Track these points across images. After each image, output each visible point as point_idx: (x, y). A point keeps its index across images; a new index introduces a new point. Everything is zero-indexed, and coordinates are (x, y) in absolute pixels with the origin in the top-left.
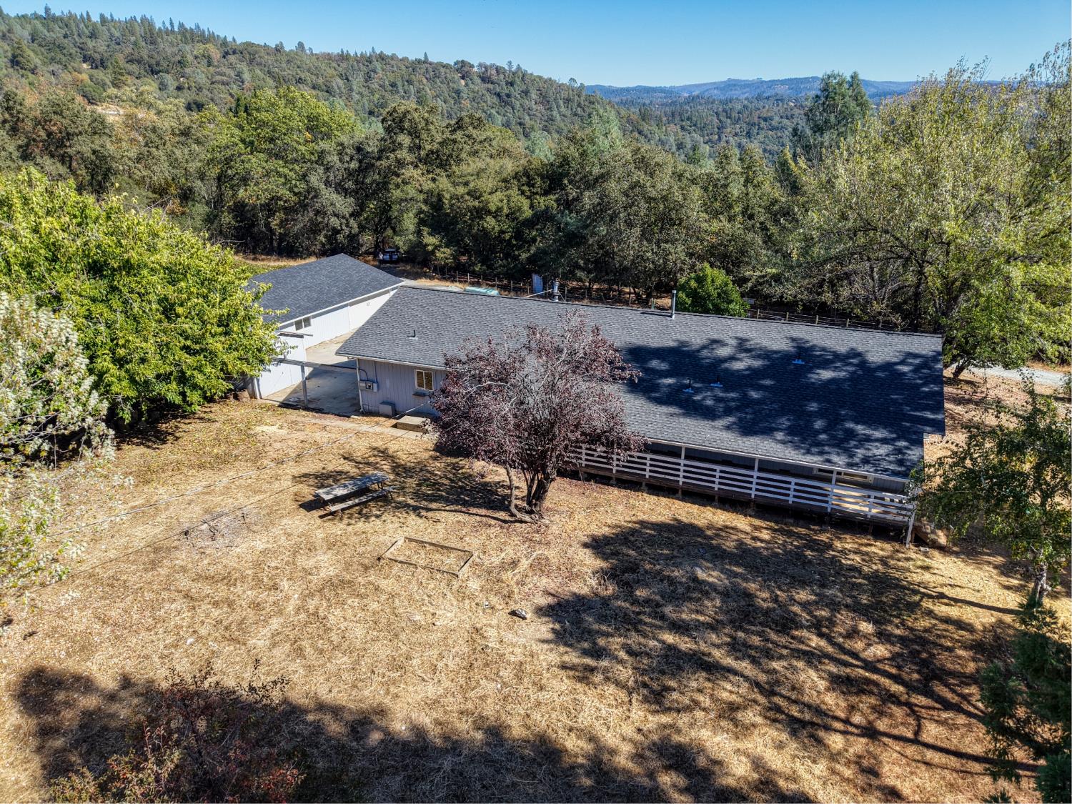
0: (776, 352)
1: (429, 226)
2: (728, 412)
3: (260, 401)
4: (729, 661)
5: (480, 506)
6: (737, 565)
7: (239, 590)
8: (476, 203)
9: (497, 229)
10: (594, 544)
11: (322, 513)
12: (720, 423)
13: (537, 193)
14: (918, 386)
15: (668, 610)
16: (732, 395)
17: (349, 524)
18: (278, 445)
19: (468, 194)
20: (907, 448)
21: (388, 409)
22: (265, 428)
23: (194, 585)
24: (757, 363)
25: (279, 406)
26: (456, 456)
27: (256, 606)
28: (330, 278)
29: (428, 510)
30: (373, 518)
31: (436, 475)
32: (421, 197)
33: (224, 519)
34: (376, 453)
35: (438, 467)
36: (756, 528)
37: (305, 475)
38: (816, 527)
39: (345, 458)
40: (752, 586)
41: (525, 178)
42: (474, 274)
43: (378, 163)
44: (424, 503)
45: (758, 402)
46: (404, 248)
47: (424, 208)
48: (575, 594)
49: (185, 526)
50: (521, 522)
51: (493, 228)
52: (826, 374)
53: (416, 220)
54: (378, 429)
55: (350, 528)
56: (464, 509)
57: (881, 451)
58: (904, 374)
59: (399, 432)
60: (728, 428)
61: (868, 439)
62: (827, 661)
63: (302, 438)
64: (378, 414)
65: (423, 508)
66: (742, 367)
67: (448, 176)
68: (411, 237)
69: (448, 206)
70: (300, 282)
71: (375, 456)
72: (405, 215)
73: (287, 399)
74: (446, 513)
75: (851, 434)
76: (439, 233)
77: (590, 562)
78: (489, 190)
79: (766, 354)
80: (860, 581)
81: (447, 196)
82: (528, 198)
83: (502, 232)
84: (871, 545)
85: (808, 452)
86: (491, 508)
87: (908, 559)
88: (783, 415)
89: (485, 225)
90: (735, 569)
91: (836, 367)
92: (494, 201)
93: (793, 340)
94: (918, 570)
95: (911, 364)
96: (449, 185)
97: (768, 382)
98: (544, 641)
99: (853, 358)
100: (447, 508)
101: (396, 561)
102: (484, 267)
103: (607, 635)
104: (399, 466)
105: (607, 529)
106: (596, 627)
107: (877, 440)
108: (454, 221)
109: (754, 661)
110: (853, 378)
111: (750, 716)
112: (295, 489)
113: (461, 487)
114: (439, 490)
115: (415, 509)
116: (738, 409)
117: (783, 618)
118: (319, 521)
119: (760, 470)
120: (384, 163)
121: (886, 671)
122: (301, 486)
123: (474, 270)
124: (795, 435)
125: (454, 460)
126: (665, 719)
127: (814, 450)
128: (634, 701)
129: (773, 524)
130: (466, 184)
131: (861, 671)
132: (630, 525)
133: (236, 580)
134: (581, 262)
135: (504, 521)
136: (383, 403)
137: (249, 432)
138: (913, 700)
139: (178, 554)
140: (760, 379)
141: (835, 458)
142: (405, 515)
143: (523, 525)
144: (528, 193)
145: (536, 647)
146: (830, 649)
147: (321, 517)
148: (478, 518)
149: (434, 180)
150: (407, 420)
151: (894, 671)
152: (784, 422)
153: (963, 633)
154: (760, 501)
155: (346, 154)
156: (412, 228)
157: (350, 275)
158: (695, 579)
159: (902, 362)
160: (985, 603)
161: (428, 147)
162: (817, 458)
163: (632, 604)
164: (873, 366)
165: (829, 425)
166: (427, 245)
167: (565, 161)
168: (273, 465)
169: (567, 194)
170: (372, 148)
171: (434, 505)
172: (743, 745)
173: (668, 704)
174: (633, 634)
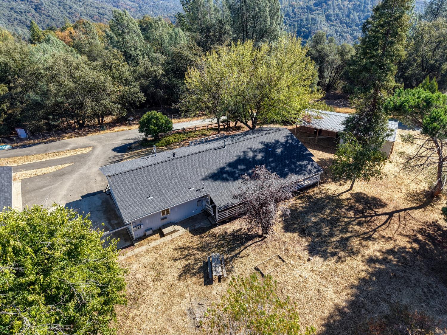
0: (262, 149)
4: (346, 236)
5: (247, 242)
10: (286, 230)
15: (323, 233)
20: (313, 163)
21: (151, 232)
24: (262, 154)
29: (239, 253)
30: (233, 269)
31: (215, 242)
34: (180, 250)
36: (296, 201)
37: (180, 276)
39: (176, 260)
40: (321, 216)
44: (233, 253)
45: (276, 167)
48: (307, 245)
50: (266, 237)
52: (279, 150)
54: (159, 242)
56: (246, 246)
57: (310, 167)
58: (291, 143)
61: (305, 165)
62: (352, 222)
64: (145, 237)
65: (237, 254)
66: (261, 157)
71: (182, 251)
75: (301, 166)
77: (295, 235)
79: (261, 151)
80: (327, 200)
86: (250, 240)
87: (323, 189)
90: (313, 214)
91: (278, 147)
94: (328, 191)
95: (290, 139)
97: (271, 159)
98: (324, 261)
99: (278, 143)
100: (241, 249)
101: (269, 273)
103: (327, 249)
105: (281, 224)
106: (323, 249)
107: (307, 164)
109: (348, 232)
112: (190, 283)
113: (230, 240)
114: (227, 246)
115: (236, 256)
117: (335, 219)
118: (222, 284)
121: (358, 217)
122: (188, 280)
125: (207, 234)
135: (261, 241)
140: (269, 159)
141: (305, 174)
142: (238, 260)
143: (268, 238)
145: (325, 263)
148: (253, 245)
153: (351, 200)
159: (288, 139)
160: (344, 191)
163: (317, 238)
165: (295, 165)
172: (372, 249)
173: (356, 252)
174: (329, 244)
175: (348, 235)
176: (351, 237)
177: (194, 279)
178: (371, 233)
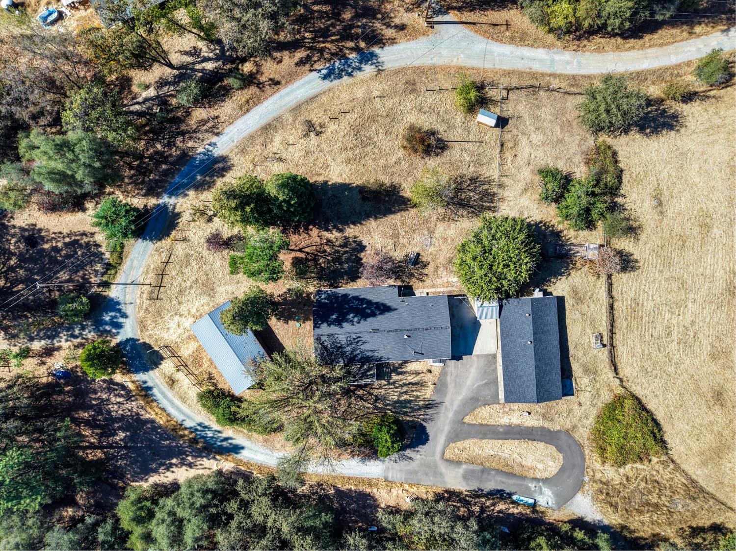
4: (339, 248)
15: (349, 255)
103: (355, 246)
106: (358, 247)
109: (336, 250)
111: (334, 240)
126: (344, 235)
128: (348, 236)
131: (323, 255)
145: (364, 239)
146: (327, 257)
151: (319, 257)
163: (355, 254)
172: (333, 236)
174: (352, 247)
176: (337, 246)
177: (423, 260)
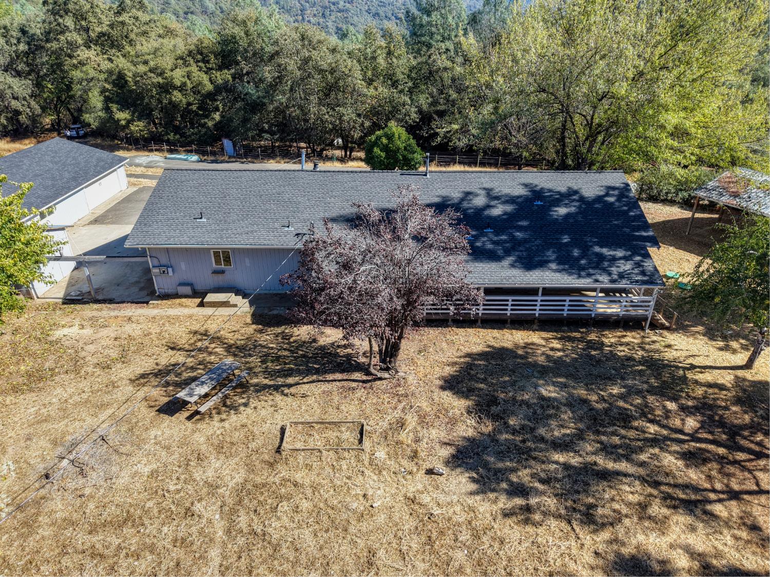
0: (518, 197)
1: (117, 103)
2: (508, 253)
3: (38, 301)
4: (611, 465)
5: (333, 371)
6: (560, 376)
7: (151, 529)
8: (160, 80)
9: (184, 101)
10: (448, 385)
11: (187, 414)
12: (506, 262)
13: (212, 69)
14: (626, 212)
15: (542, 431)
16: (504, 237)
17: (222, 420)
18: (91, 348)
19: (150, 71)
20: (642, 261)
21: (187, 290)
22: (66, 331)
23: (95, 539)
24: (509, 208)
25: (64, 303)
26: (278, 324)
27: (181, 542)
28: (56, 163)
29: (290, 386)
30: (242, 408)
31: (272, 348)
32: (102, 77)
33: (83, 448)
34: (199, 337)
35: (268, 338)
36: (547, 339)
37: (143, 376)
38: (584, 330)
39: (172, 349)
40: (582, 392)
41: (199, 55)
42: (169, 142)
43: (49, 45)
44: (280, 381)
45: (525, 241)
46: (95, 125)
47: (107, 86)
48: (465, 438)
49: (41, 468)
50: (381, 379)
51: (181, 101)
52: (562, 211)
53: (102, 98)
54: (186, 311)
55: (226, 424)
56: (321, 378)
57: (627, 266)
58: (612, 204)
59: (208, 311)
60: (512, 266)
61: (614, 259)
62: (669, 443)
63: (113, 335)
64: (177, 296)
65: (283, 386)
66: (500, 213)
67: (124, 56)
68: (100, 114)
69: (132, 84)
70: (27, 170)
71: (200, 340)
72: (90, 94)
73: (67, 294)
74: (307, 386)
75: (601, 257)
76: (128, 108)
77: (458, 405)
78: (169, 67)
79: (511, 200)
80: (640, 368)
81: (130, 74)
82: (206, 73)
83: (189, 104)
84: (626, 336)
85: (580, 276)
86: (342, 371)
87: (654, 342)
88: (548, 249)
89: (174, 99)
90: (559, 380)
91: (566, 204)
92: (178, 76)
93: (526, 185)
94: (666, 350)
95: (613, 195)
96: (129, 64)
97: (524, 223)
98: (472, 493)
99: (574, 195)
100: (305, 380)
101: (297, 450)
102: (178, 137)
103: (514, 470)
104: (230, 346)
105: (448, 368)
106: (500, 465)
107: (621, 258)
108: (140, 96)
109: (628, 459)
110: (580, 212)
111: (657, 509)
112: (141, 394)
113: (303, 356)
114: (286, 364)
115: (277, 388)
116: (513, 248)
117: (619, 414)
118: (189, 424)
119: (543, 295)
120: (54, 45)
121: (706, 439)
122: (145, 388)
123: (168, 139)
124: (564, 264)
125: (279, 330)
126: (606, 535)
127: (583, 273)
128: (575, 526)
129: (555, 334)
130: (146, 62)
131: (693, 444)
132: (462, 360)
133: (140, 518)
134: (266, 126)
135: (364, 382)
136: (181, 284)
137: (50, 339)
138: (738, 458)
139: (50, 505)
140: (517, 221)
141: (601, 278)
142: (271, 397)
143: (384, 382)
144: (205, 69)
145: (470, 501)
146: (665, 432)
147: (189, 418)
148: (338, 383)
149: (110, 60)
150: (210, 297)
151: (710, 437)
152: (551, 254)
153: (724, 392)
154: (543, 318)
155: (12, 36)
156: (99, 105)
157: (74, 158)
158: (542, 398)
159: (607, 195)
160: (718, 365)
161: (99, 29)
162: (589, 280)
163: (513, 434)
164: (590, 199)
165: (584, 251)
166: (119, 120)
167: (233, 40)
168: (98, 371)
169: (242, 70)
170: (36, 30)
171: (290, 380)
172: (671, 538)
173: (600, 521)
174: (533, 463)
175: (623, 466)
176: (626, 475)
178: (712, 496)
